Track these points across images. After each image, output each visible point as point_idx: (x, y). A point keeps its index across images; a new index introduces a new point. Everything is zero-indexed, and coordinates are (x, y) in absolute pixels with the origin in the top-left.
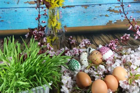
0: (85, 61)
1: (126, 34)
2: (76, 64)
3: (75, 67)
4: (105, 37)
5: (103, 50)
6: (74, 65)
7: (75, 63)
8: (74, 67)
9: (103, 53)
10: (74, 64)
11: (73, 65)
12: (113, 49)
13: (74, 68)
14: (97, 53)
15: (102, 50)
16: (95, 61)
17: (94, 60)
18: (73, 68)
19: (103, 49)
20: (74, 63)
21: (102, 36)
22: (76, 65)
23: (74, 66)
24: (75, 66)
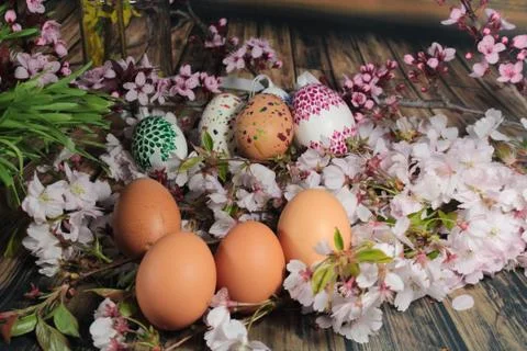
0: (215, 132)
1: (435, 44)
2: (161, 141)
3: (152, 152)
4: (381, 52)
5: (306, 98)
6: (150, 140)
7: (157, 133)
8: (147, 149)
9: (304, 112)
10: (150, 136)
11: (146, 142)
12: (355, 105)
13: (148, 153)
14: (265, 109)
15: (301, 98)
16: (249, 141)
17: (246, 137)
18: (145, 155)
19: (307, 94)
20: (151, 133)
21: (366, 43)
22: (159, 145)
23: (148, 146)
24: (152, 145)
